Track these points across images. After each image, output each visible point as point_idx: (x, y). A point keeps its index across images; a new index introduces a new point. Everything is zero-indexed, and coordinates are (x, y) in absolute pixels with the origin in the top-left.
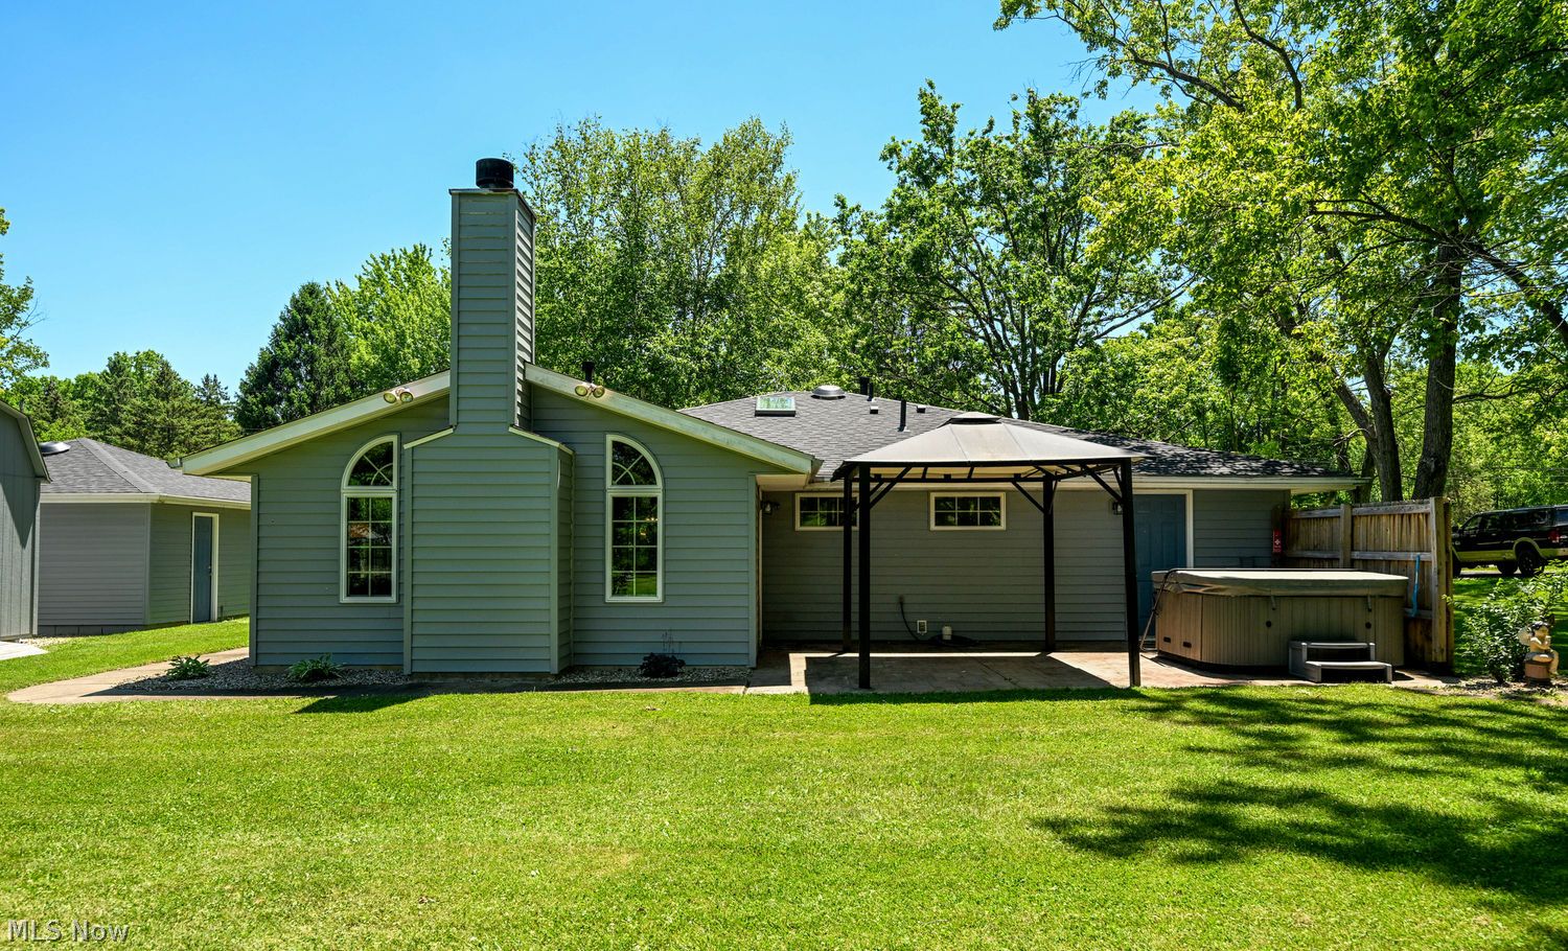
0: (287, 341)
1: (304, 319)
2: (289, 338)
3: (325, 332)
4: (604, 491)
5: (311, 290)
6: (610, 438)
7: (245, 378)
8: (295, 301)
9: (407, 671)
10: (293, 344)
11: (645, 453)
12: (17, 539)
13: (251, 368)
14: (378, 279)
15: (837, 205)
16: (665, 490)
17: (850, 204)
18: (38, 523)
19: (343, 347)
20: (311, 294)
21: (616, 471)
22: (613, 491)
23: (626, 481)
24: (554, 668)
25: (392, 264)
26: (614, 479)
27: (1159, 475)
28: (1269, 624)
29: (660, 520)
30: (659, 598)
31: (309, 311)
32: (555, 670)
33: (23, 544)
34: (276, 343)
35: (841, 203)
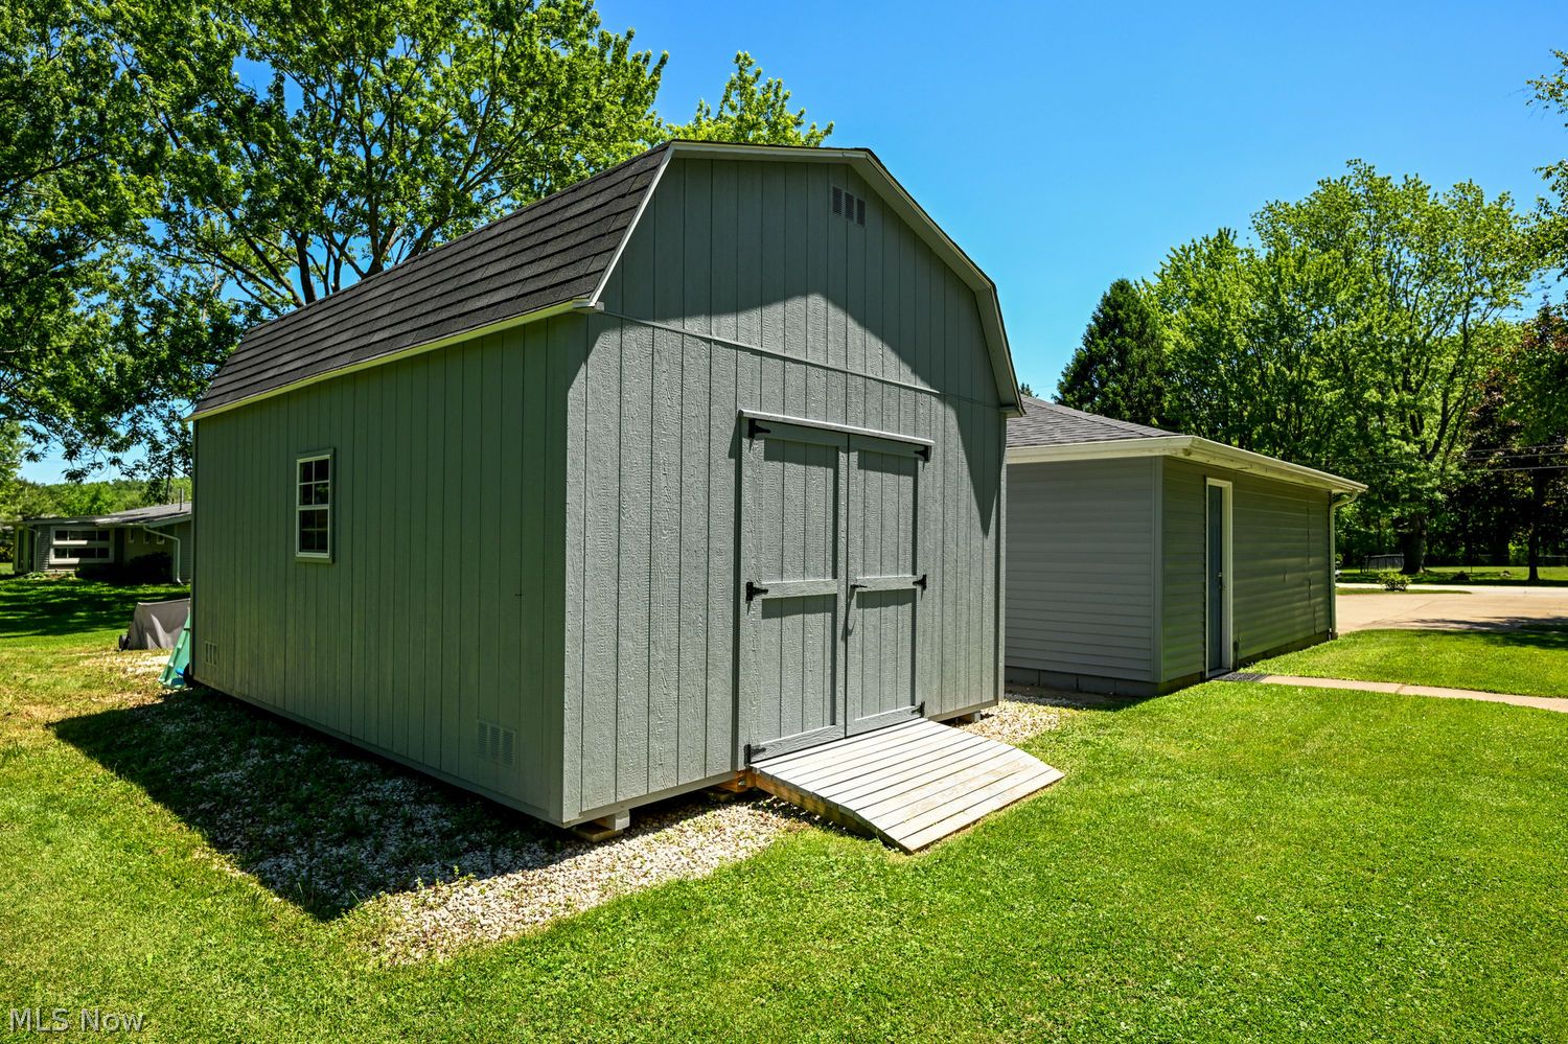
0: (1102, 338)
1: (1116, 315)
2: (1103, 334)
3: (1136, 324)
5: (1122, 287)
7: (1063, 379)
10: (1106, 340)
12: (976, 518)
13: (1067, 369)
18: (1004, 492)
19: (1153, 337)
20: (1122, 289)
25: (1192, 254)
31: (1120, 307)
33: (985, 530)
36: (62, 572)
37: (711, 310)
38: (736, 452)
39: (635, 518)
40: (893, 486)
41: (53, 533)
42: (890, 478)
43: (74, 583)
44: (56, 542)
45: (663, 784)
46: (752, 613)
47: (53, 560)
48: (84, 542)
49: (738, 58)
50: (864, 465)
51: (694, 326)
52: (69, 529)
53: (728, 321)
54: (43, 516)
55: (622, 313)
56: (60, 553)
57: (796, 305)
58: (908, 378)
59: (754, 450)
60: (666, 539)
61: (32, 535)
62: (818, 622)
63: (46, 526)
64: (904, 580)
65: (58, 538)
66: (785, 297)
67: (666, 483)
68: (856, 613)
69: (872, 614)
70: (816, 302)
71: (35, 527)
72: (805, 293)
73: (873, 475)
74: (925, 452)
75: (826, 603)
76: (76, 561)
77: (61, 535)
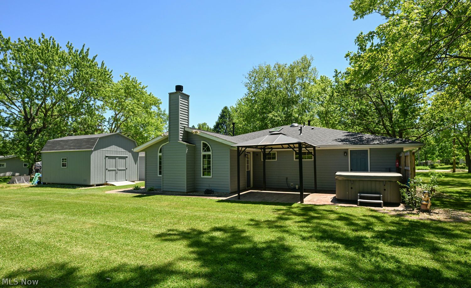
1: (224, 114)
2: (221, 118)
3: (228, 116)
4: (201, 153)
6: (202, 142)
8: (222, 110)
9: (162, 190)
11: (209, 145)
12: (134, 163)
14: (239, 104)
15: (335, 72)
16: (212, 153)
17: (338, 72)
18: (138, 160)
20: (226, 109)
21: (203, 149)
22: (203, 153)
23: (205, 151)
24: (185, 191)
26: (203, 150)
27: (354, 144)
28: (352, 188)
29: (211, 160)
30: (211, 177)
31: (225, 112)
32: (186, 192)
33: (136, 164)
34: (219, 120)
35: (336, 71)
37: (103, 148)
38: (105, 159)
39: (96, 164)
40: (123, 161)
42: (122, 160)
45: (99, 183)
46: (107, 171)
50: (119, 159)
51: (102, 150)
53: (107, 148)
55: (95, 150)
57: (111, 147)
58: (124, 151)
59: (107, 158)
60: (99, 165)
62: (114, 172)
64: (124, 168)
66: (110, 146)
67: (99, 161)
68: (118, 171)
69: (120, 172)
70: (114, 146)
72: (112, 145)
73: (120, 160)
74: (127, 157)
75: (115, 170)
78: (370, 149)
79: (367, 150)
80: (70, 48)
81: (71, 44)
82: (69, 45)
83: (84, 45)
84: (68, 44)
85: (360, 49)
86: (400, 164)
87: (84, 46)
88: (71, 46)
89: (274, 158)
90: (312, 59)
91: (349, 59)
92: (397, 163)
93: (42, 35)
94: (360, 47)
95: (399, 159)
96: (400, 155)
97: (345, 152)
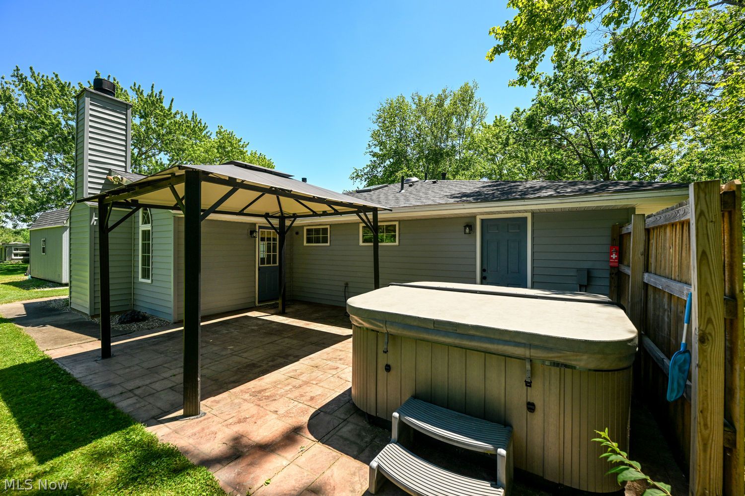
4: (139, 228)
16: (152, 227)
21: (144, 218)
22: (141, 228)
23: (146, 222)
26: (142, 222)
28: (388, 368)
29: (151, 242)
30: (150, 281)
36: (17, 261)
41: (13, 249)
43: (21, 264)
44: (14, 252)
47: (13, 257)
48: (25, 252)
49: (219, 126)
52: (19, 247)
54: (10, 243)
56: (16, 255)
61: (5, 250)
63: (11, 247)
65: (15, 250)
71: (6, 247)
76: (22, 257)
77: (17, 249)
78: (534, 214)
79: (526, 218)
80: (138, 92)
81: (140, 86)
82: (137, 88)
83: (153, 85)
84: (135, 85)
85: (557, 67)
86: (621, 258)
87: (152, 87)
88: (139, 88)
89: (325, 240)
90: (476, 86)
91: (537, 86)
92: (614, 256)
93: (96, 73)
94: (556, 65)
95: (619, 242)
96: (624, 231)
97: (469, 224)
